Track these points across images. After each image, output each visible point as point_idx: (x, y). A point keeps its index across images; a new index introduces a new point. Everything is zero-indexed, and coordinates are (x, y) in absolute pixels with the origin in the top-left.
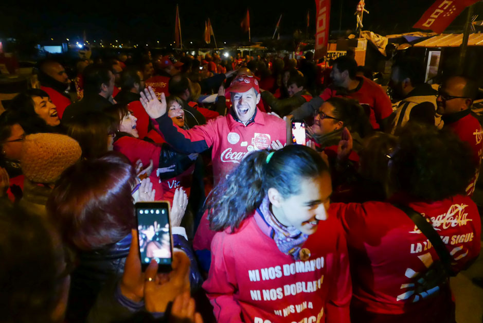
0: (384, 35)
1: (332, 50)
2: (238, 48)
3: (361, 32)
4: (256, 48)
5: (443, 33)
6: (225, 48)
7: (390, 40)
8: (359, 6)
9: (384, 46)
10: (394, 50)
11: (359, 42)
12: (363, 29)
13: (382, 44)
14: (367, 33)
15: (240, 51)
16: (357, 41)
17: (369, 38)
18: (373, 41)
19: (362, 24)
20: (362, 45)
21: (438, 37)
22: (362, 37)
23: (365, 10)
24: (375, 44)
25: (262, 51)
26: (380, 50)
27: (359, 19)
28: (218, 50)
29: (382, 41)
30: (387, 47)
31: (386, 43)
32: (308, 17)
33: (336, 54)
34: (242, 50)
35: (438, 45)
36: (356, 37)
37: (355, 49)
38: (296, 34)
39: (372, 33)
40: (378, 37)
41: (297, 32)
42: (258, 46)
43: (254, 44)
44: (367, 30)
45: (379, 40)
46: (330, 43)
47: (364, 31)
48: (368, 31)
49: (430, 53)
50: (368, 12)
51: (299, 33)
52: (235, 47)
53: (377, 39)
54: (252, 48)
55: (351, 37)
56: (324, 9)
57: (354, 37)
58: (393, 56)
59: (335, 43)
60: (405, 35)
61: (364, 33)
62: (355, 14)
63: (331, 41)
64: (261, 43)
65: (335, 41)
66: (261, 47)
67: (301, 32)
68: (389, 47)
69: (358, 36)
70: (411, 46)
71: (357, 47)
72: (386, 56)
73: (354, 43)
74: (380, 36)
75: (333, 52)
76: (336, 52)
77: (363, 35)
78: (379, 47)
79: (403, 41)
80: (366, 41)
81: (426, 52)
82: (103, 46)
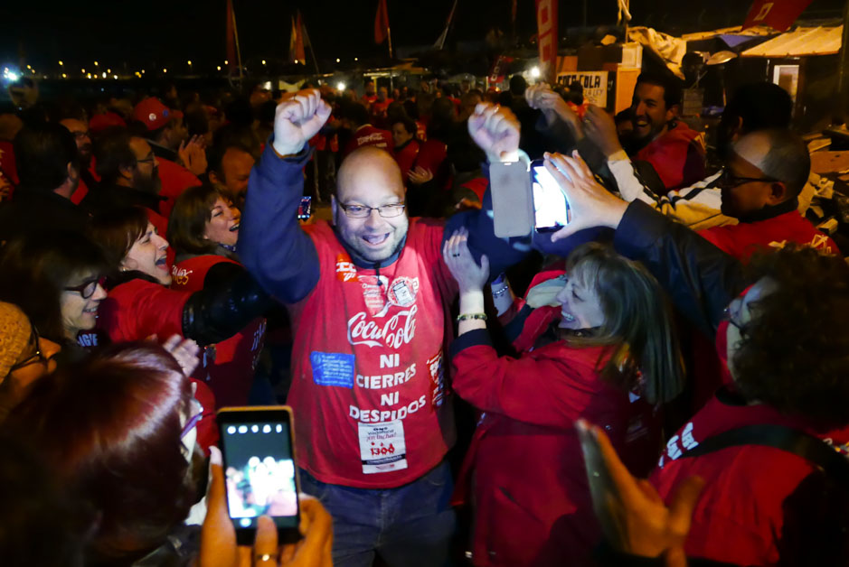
0: (677, 34)
1: (567, 70)
2: (367, 73)
3: (628, 29)
4: (404, 71)
5: (802, 26)
7: (690, 45)
9: (679, 58)
10: (701, 66)
11: (624, 50)
12: (633, 23)
13: (674, 53)
14: (641, 31)
15: (370, 77)
16: (622, 48)
17: (645, 42)
18: (655, 48)
19: (630, 12)
20: (632, 60)
21: (793, 34)
22: (630, 40)
24: (659, 54)
25: (418, 76)
26: (671, 66)
28: (322, 78)
29: (673, 48)
30: (685, 59)
31: (682, 52)
33: (578, 78)
34: (374, 76)
35: (791, 53)
36: (617, 41)
37: (616, 68)
38: (491, 37)
39: (651, 31)
40: (664, 38)
41: (493, 32)
42: (407, 66)
43: (402, 63)
44: (643, 25)
45: (667, 46)
46: (563, 55)
47: (635, 28)
48: (643, 28)
49: (777, 69)
51: (497, 34)
52: (358, 70)
53: (662, 43)
54: (396, 71)
55: (608, 40)
57: (613, 42)
58: (699, 78)
59: (573, 54)
60: (721, 32)
61: (633, 32)
63: (566, 50)
64: (416, 59)
65: (574, 51)
66: (416, 69)
67: (501, 33)
68: (689, 59)
69: (622, 38)
70: (734, 56)
71: (621, 61)
72: (684, 78)
73: (615, 55)
74: (669, 37)
75: (572, 74)
76: (578, 74)
77: (632, 36)
78: (669, 61)
79: (717, 45)
80: (640, 49)
81: (767, 69)
82: (64, 76)
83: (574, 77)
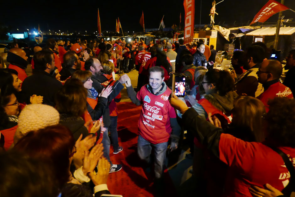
0: (227, 28)
1: (195, 37)
2: (137, 36)
3: (214, 26)
4: (148, 36)
5: (264, 27)
6: (129, 36)
7: (231, 31)
8: (212, 10)
9: (228, 35)
10: (234, 38)
12: (215, 25)
13: (226, 33)
15: (138, 38)
16: (211, 32)
17: (218, 30)
18: (221, 32)
19: (214, 21)
20: (214, 35)
21: (261, 29)
22: (214, 29)
23: (215, 13)
25: (152, 37)
26: (225, 37)
27: (212, 18)
28: (124, 37)
30: (230, 35)
31: (229, 33)
32: (181, 17)
34: (139, 37)
35: (261, 35)
36: (210, 30)
37: (210, 37)
38: (173, 27)
39: (220, 27)
40: (224, 29)
41: (174, 25)
42: (149, 35)
43: (148, 34)
44: (217, 25)
45: (225, 31)
47: (216, 26)
49: (256, 39)
50: (218, 14)
51: (175, 26)
52: (135, 35)
53: (223, 30)
54: (146, 36)
55: (208, 29)
56: (190, 12)
58: (233, 41)
59: (197, 33)
60: (240, 28)
61: (215, 27)
62: (210, 15)
63: (195, 32)
64: (152, 33)
66: (151, 35)
67: (176, 26)
68: (231, 35)
69: (211, 29)
70: (244, 35)
71: (211, 35)
72: (229, 41)
73: (209, 33)
74: (225, 29)
75: (197, 38)
77: (215, 28)
78: (225, 36)
79: (239, 31)
80: (217, 32)
81: (253, 39)
82: (50, 34)
83: (197, 39)
